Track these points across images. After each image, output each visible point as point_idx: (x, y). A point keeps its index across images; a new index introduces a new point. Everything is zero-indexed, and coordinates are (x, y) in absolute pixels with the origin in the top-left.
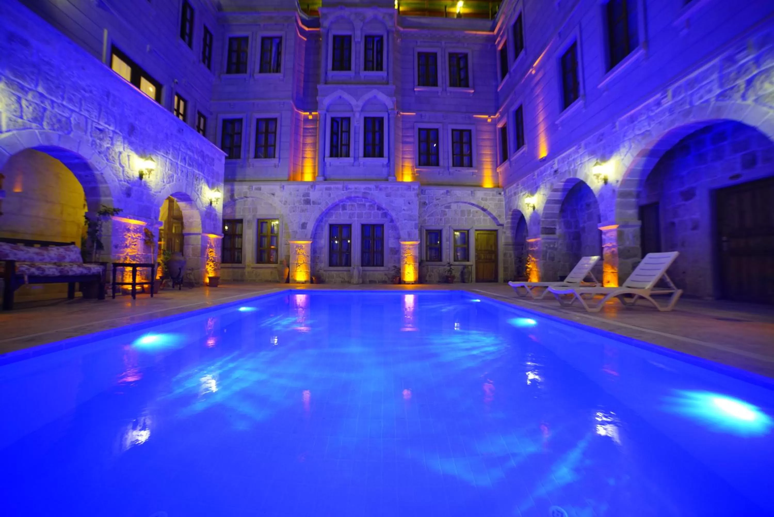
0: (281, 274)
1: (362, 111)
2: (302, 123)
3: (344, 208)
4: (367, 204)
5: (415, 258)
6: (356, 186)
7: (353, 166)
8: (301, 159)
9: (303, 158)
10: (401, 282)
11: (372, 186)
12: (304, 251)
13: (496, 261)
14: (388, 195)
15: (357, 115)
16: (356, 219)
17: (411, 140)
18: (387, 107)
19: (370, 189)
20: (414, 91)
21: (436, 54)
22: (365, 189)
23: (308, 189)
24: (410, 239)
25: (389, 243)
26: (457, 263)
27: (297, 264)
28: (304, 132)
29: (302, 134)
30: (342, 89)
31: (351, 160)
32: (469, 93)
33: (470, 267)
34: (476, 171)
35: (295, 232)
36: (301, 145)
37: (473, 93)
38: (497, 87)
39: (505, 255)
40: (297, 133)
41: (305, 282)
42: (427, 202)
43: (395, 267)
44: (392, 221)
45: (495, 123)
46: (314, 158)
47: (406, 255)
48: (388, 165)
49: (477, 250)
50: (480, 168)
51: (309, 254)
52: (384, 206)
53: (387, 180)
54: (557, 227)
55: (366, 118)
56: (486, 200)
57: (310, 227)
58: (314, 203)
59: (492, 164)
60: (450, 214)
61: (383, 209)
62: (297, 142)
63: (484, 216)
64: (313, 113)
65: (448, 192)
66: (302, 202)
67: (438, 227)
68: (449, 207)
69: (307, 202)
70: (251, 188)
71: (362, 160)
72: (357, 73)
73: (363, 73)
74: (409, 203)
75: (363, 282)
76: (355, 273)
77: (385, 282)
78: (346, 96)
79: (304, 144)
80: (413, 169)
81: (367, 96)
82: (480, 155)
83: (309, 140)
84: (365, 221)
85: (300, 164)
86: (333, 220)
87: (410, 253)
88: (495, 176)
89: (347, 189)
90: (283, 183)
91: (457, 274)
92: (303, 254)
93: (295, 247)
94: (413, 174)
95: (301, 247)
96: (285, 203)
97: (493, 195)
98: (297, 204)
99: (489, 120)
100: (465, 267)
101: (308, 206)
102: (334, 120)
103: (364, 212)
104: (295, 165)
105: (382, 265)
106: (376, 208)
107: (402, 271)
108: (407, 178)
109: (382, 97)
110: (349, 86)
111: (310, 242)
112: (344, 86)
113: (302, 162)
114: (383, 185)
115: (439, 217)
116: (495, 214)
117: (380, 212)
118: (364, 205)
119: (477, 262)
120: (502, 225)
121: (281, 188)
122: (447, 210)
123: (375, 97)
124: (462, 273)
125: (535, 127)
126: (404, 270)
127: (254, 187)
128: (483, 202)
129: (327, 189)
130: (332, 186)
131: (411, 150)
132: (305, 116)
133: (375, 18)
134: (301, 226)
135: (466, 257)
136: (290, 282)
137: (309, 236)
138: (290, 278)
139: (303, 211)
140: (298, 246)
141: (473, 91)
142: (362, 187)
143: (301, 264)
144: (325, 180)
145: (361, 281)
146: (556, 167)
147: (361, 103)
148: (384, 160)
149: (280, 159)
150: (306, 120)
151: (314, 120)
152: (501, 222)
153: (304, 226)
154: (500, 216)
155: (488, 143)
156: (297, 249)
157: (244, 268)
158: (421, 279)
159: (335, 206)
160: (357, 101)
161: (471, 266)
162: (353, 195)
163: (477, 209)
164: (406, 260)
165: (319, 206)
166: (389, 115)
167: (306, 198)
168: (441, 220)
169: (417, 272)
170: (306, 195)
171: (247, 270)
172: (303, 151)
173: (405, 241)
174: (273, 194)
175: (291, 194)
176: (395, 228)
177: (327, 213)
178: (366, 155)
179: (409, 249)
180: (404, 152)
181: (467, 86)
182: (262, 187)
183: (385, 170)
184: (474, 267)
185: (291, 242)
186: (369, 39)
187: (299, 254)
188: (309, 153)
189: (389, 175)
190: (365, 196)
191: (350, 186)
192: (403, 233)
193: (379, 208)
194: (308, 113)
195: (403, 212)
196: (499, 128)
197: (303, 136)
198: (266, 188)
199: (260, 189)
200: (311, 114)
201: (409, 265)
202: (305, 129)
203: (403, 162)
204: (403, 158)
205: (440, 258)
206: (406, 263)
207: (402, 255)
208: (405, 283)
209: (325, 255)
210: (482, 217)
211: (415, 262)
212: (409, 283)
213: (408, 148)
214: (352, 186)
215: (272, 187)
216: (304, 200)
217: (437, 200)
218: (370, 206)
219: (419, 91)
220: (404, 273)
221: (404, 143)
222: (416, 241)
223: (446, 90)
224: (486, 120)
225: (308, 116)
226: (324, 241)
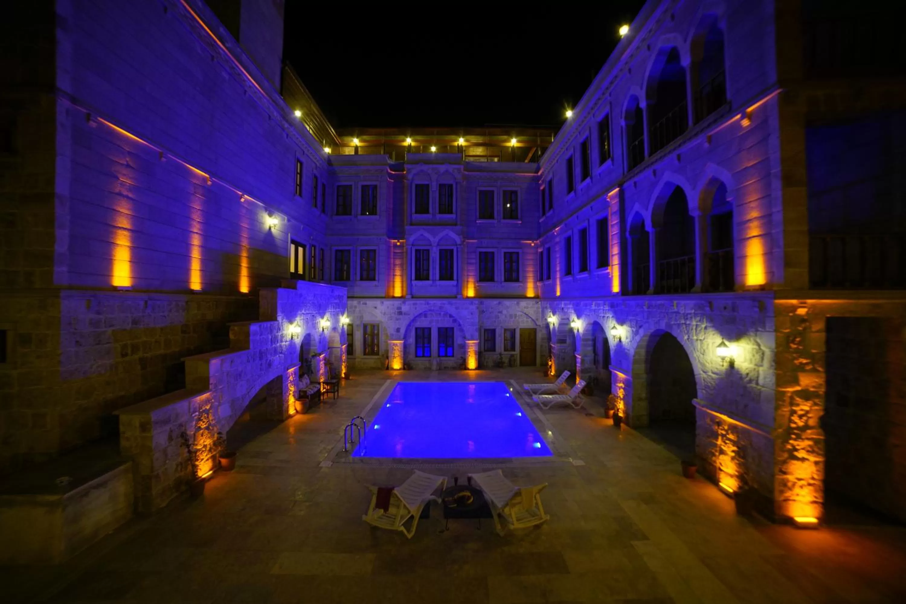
0: (383, 364)
1: (438, 245)
2: (392, 248)
3: (426, 316)
4: (442, 313)
5: (476, 352)
6: (435, 302)
7: (431, 286)
8: (392, 277)
9: (394, 275)
10: (467, 369)
11: (445, 301)
12: (398, 348)
13: (535, 350)
14: (457, 308)
15: (434, 248)
16: (434, 324)
17: (474, 261)
18: (456, 242)
19: (444, 304)
20: (477, 223)
21: (493, 191)
22: (441, 304)
23: (401, 304)
24: (472, 339)
25: (458, 341)
26: (506, 353)
27: (394, 356)
28: (394, 256)
29: (392, 257)
30: (424, 229)
31: (430, 282)
32: (517, 224)
33: (515, 356)
34: (522, 284)
35: (392, 335)
36: (392, 266)
37: (521, 224)
38: (539, 218)
39: (542, 346)
40: (389, 258)
41: (400, 369)
42: (485, 310)
43: (462, 357)
44: (460, 325)
45: (537, 247)
46: (402, 276)
47: (469, 350)
48: (457, 285)
49: (521, 343)
50: (525, 282)
51: (402, 350)
52: (454, 315)
53: (456, 297)
54: (568, 339)
55: (440, 250)
56: (527, 308)
57: (403, 331)
58: (405, 314)
59: (534, 279)
60: (502, 317)
61: (453, 317)
62: (389, 264)
63: (527, 318)
64: (401, 241)
65: (499, 303)
66: (397, 313)
67: (493, 328)
68: (501, 312)
69: (400, 313)
70: (359, 303)
71: (438, 282)
72: (434, 215)
73: (439, 216)
74: (472, 314)
75: (440, 369)
76: (435, 363)
77: (454, 368)
78: (427, 235)
79: (395, 265)
80: (475, 284)
81: (441, 235)
82: (525, 272)
83: (398, 262)
84: (441, 325)
85: (392, 280)
86: (418, 324)
87: (472, 349)
88: (536, 288)
89: (428, 304)
90: (383, 300)
91: (506, 360)
92: (398, 350)
93: (392, 345)
94: (475, 287)
95: (396, 345)
96: (385, 314)
97: (533, 304)
98: (393, 315)
99: (533, 245)
100: (512, 356)
101: (401, 316)
102: (417, 251)
103: (440, 319)
104: (389, 281)
105: (453, 356)
106: (448, 316)
107: (467, 361)
108: (471, 292)
109: (453, 235)
110: (429, 227)
111: (402, 342)
112: (425, 227)
113: (393, 278)
114: (454, 301)
115: (494, 319)
116: (534, 318)
117: (452, 319)
118: (440, 314)
119: (521, 352)
120: (540, 326)
121: (381, 303)
122: (499, 314)
123: (447, 235)
124: (510, 361)
125: (556, 271)
126: (468, 361)
127: (361, 302)
128: (525, 309)
129: (414, 304)
130: (418, 302)
131: (473, 269)
132: (394, 242)
133: (447, 171)
134: (396, 330)
135: (513, 348)
136: (389, 369)
137: (402, 337)
138: (389, 366)
139: (397, 319)
140: (394, 344)
141: (520, 222)
142: (438, 302)
143: (397, 357)
144: (412, 297)
145: (438, 368)
146: (563, 306)
147: (437, 239)
148: (454, 283)
149: (379, 280)
150: (395, 246)
151: (402, 246)
152: (538, 324)
153: (398, 330)
154: (537, 319)
155: (531, 262)
156: (394, 346)
157: (355, 359)
158: (480, 366)
159: (420, 315)
160: (434, 237)
161: (517, 354)
162: (432, 308)
163: (522, 313)
164: (469, 353)
165: (409, 316)
166: (457, 248)
167: (399, 310)
168: (495, 322)
169: (477, 362)
170: (399, 308)
171: (357, 360)
172: (394, 270)
173: (469, 340)
174: (376, 308)
175: (388, 307)
176: (462, 330)
177: (414, 320)
178: (441, 279)
179: (472, 346)
180: (468, 271)
181: (517, 218)
182: (368, 302)
183: (455, 289)
184: (518, 356)
185: (389, 342)
186: (441, 186)
187: (395, 350)
188: (398, 272)
189: (457, 293)
190: (441, 308)
191: (430, 302)
192: (468, 335)
193: (451, 316)
194: (396, 241)
195: (467, 320)
196: (539, 252)
197: (394, 258)
198: (371, 303)
199: (366, 304)
200: (398, 241)
201: (472, 356)
202: (394, 253)
203: (468, 278)
204: (468, 275)
205: (494, 350)
206: (470, 356)
207: (466, 350)
208: (468, 369)
209: (412, 349)
210: (525, 319)
211: (476, 354)
212: (471, 370)
213: (472, 268)
214: (432, 302)
215: (375, 302)
216: (398, 312)
217: (492, 308)
218: (444, 314)
219: (480, 223)
220: (468, 363)
221: (469, 263)
222: (477, 340)
223: (500, 221)
224: (530, 244)
225: (396, 242)
226: (412, 340)
